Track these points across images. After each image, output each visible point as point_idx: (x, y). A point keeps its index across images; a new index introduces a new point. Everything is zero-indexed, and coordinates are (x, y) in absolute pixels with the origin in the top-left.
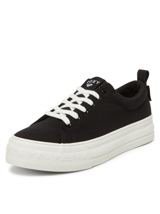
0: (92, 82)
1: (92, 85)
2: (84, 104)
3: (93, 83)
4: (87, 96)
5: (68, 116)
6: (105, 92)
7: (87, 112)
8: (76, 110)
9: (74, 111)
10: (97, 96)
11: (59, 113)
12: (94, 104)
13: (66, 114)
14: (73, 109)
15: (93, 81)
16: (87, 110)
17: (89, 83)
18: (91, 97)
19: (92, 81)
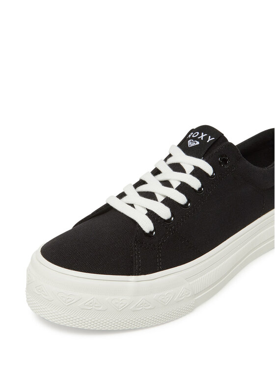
0: (198, 136)
1: (198, 143)
2: (183, 188)
3: (199, 140)
4: (189, 169)
5: (151, 214)
6: (225, 161)
7: (189, 205)
8: (168, 202)
9: (163, 202)
10: (208, 169)
11: (132, 205)
12: (202, 186)
13: (147, 209)
14: (160, 198)
15: (200, 135)
16: (189, 201)
17: (191, 138)
18: (197, 172)
19: (198, 133)
